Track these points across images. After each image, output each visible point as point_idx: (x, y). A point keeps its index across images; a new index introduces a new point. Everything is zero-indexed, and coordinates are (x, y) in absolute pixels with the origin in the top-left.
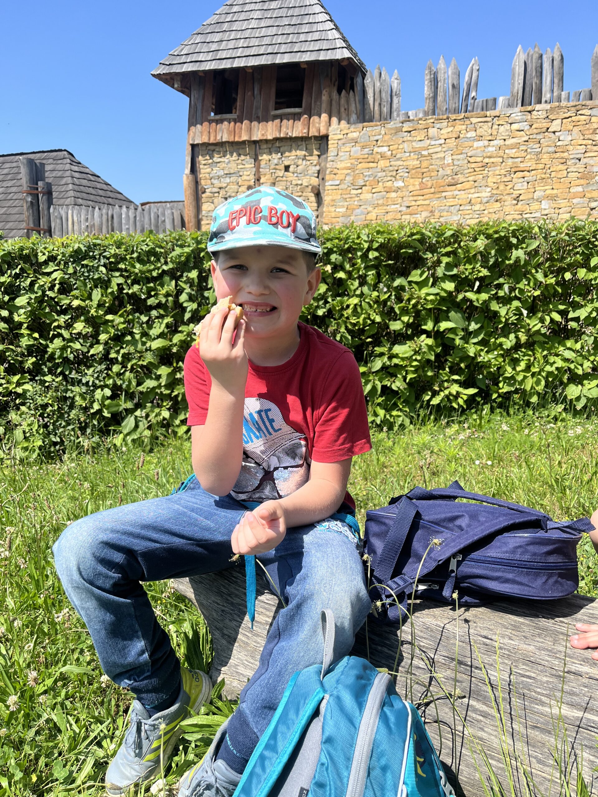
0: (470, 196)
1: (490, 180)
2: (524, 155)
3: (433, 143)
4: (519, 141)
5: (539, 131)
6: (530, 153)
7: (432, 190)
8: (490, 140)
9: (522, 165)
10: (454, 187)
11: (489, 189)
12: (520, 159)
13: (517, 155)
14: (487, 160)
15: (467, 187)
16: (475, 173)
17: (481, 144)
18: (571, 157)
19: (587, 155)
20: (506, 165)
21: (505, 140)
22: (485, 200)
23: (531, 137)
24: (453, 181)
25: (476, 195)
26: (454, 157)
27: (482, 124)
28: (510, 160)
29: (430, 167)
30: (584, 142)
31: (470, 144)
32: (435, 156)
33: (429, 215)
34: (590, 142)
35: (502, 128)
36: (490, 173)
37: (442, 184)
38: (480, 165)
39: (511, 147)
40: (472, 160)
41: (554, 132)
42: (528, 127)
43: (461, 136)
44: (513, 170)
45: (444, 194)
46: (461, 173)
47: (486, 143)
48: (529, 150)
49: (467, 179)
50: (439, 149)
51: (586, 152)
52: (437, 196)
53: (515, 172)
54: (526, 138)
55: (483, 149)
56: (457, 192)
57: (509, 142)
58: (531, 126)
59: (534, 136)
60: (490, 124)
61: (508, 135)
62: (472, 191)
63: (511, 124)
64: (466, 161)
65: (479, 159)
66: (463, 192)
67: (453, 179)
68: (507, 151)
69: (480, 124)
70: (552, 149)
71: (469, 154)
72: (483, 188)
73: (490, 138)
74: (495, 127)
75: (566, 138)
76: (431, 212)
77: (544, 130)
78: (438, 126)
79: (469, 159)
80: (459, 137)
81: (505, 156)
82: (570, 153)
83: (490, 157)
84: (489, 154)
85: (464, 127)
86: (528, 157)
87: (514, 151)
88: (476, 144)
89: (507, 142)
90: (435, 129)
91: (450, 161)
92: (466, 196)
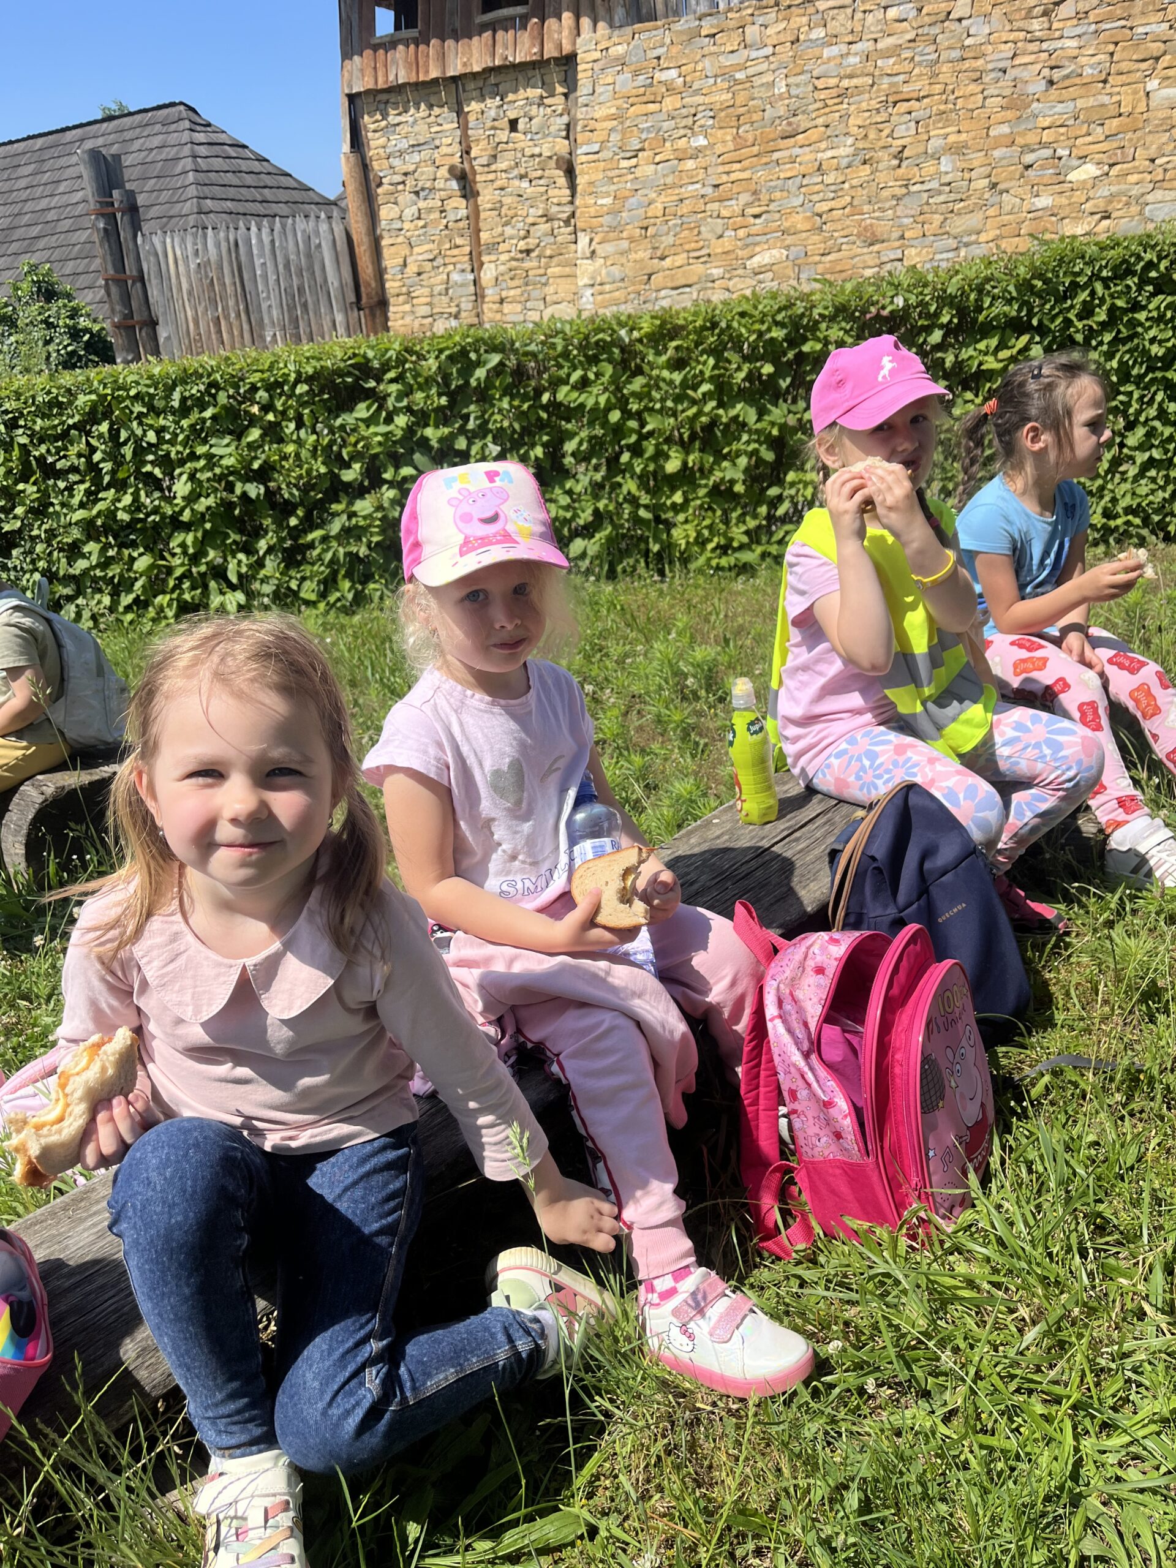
0: (820, 155)
1: (851, 121)
2: (907, 67)
3: (754, 54)
4: (900, 42)
5: (933, 18)
6: (920, 63)
7: (755, 149)
8: (850, 43)
9: (906, 88)
10: (793, 140)
11: (850, 141)
12: (901, 78)
13: (897, 69)
14: (845, 83)
15: (814, 138)
16: (827, 110)
17: (834, 50)
18: (990, 66)
19: (1017, 62)
20: (878, 91)
21: (876, 40)
22: (844, 162)
23: (920, 31)
24: (789, 129)
25: (829, 154)
26: (790, 80)
27: (836, 11)
28: (886, 80)
29: (751, 103)
30: (1013, 36)
31: (816, 51)
32: (757, 81)
33: (751, 199)
34: (1022, 35)
35: (870, 18)
36: (852, 108)
37: (772, 136)
38: (834, 92)
39: (887, 54)
40: (820, 84)
41: (960, 20)
42: (914, 13)
43: (802, 37)
44: (891, 99)
45: (776, 156)
46: (804, 112)
47: (844, 48)
48: (917, 59)
49: (814, 123)
50: (765, 66)
51: (1015, 55)
52: (764, 160)
53: (895, 103)
54: (911, 35)
55: (838, 61)
56: (797, 151)
57: (884, 43)
58: (920, 10)
59: (926, 30)
60: (849, 11)
61: (881, 31)
62: (823, 145)
63: (885, 8)
64: (811, 88)
65: (833, 82)
66: (807, 149)
67: (790, 124)
68: (879, 63)
69: (831, 13)
70: (956, 54)
71: (815, 74)
72: (842, 138)
73: (850, 38)
74: (859, 15)
75: (980, 30)
76: (755, 193)
77: (942, 16)
78: (761, 20)
79: (816, 82)
80: (798, 40)
81: (877, 73)
82: (988, 58)
83: (851, 77)
84: (849, 71)
85: (805, 20)
86: (916, 71)
87: (892, 61)
88: (827, 52)
89: (880, 45)
90: (757, 27)
91: (784, 90)
92: (812, 157)
